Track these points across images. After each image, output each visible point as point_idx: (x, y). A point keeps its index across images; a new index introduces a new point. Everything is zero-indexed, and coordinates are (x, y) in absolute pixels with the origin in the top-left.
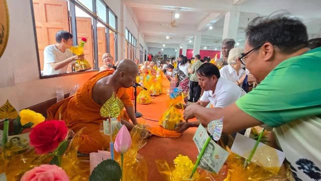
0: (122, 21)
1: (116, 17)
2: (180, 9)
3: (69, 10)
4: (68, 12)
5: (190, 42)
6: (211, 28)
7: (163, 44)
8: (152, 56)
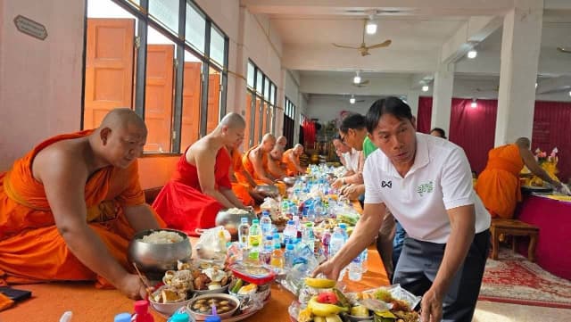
0: (240, 45)
1: (227, 40)
2: (378, 12)
3: (136, 35)
4: (135, 38)
5: (426, 89)
6: (472, 55)
7: (350, 97)
8: (318, 127)
